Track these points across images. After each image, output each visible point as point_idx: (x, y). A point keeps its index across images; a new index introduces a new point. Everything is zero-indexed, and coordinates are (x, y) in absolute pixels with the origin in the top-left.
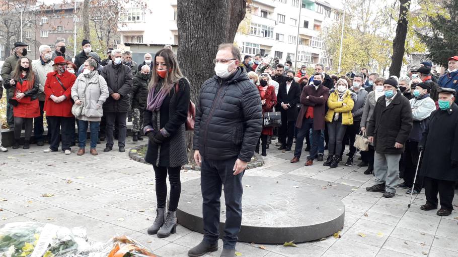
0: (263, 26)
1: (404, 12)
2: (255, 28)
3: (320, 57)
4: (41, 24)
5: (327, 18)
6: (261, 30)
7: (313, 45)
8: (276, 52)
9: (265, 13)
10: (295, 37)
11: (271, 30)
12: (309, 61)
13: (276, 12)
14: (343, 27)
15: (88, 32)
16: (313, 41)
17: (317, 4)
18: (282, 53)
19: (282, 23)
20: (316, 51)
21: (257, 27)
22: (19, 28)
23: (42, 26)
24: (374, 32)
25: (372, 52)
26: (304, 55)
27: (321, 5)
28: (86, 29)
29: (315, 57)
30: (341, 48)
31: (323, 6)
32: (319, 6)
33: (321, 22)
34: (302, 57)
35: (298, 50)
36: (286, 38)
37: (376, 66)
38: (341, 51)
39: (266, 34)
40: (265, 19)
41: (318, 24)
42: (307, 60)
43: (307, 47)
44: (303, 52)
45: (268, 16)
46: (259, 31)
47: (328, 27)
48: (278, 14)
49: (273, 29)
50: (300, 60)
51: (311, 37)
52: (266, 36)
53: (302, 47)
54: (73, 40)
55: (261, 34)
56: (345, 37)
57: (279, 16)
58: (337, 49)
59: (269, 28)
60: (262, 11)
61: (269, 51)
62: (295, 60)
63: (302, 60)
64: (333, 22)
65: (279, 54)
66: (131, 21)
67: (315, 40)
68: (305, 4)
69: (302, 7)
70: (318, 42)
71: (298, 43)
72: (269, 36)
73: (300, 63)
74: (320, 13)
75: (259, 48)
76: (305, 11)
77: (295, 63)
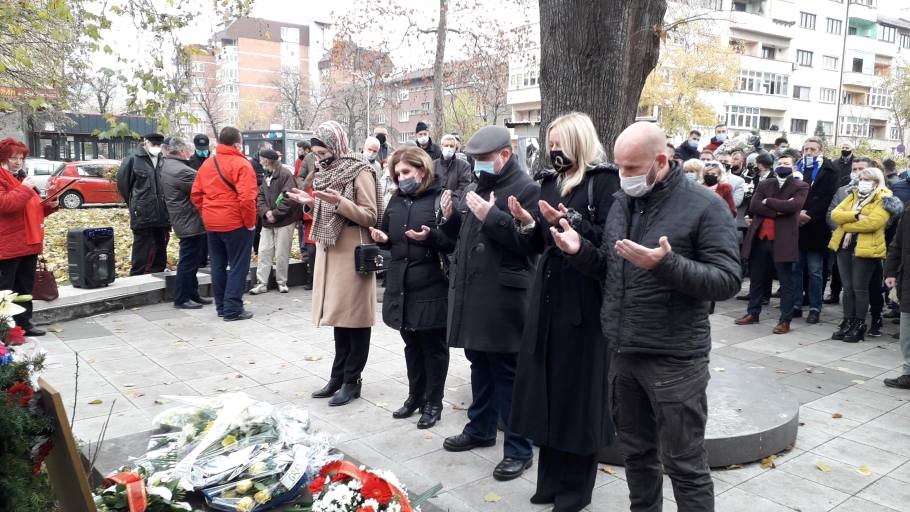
0: (767, 75)
2: (750, 80)
3: (889, 126)
4: (398, 101)
5: (904, 51)
6: (763, 82)
7: (873, 103)
8: (793, 120)
9: (771, 51)
10: (834, 91)
11: (782, 81)
12: (865, 134)
13: (793, 46)
16: (874, 97)
17: (883, 24)
18: (806, 121)
19: (806, 66)
20: (878, 115)
21: (755, 78)
23: (400, 104)
26: (852, 124)
27: (890, 26)
29: (877, 127)
31: (894, 27)
32: (887, 29)
33: (890, 58)
34: (849, 126)
35: (841, 114)
36: (815, 93)
39: (772, 89)
40: (770, 61)
41: (884, 62)
42: (859, 132)
43: (860, 107)
44: (852, 118)
45: (778, 55)
46: (759, 85)
47: (904, 66)
48: (798, 51)
49: (786, 78)
50: (844, 133)
51: (868, 89)
52: (772, 92)
53: (851, 110)
55: (763, 90)
57: (800, 53)
59: (779, 78)
60: (764, 48)
61: (779, 119)
62: (834, 134)
63: (848, 132)
65: (800, 125)
66: (529, 86)
67: (877, 95)
68: (856, 27)
69: (850, 34)
70: (884, 97)
71: (841, 101)
72: (778, 92)
73: (844, 139)
74: (888, 41)
75: (759, 116)
76: (855, 41)
77: (833, 139)
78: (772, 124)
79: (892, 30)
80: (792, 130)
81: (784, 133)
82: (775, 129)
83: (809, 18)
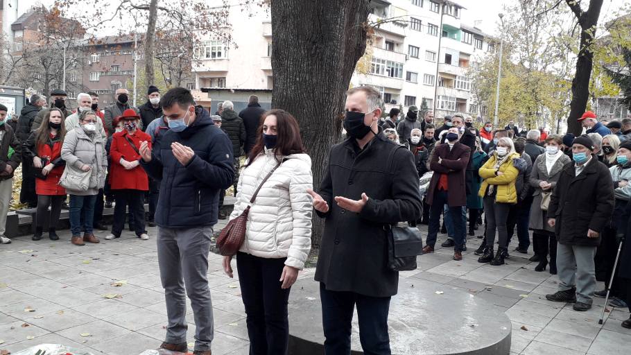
0: (389, 62)
1: (587, 40)
2: (378, 66)
3: (468, 103)
4: (90, 63)
5: (478, 51)
6: (386, 68)
7: (458, 87)
8: (406, 96)
9: (391, 45)
10: (433, 76)
11: (399, 67)
12: (453, 108)
13: (406, 42)
14: (500, 62)
15: (152, 75)
16: (459, 82)
17: (464, 30)
18: (415, 98)
19: (415, 57)
20: (461, 95)
21: (381, 64)
22: (61, 68)
23: (91, 65)
24: (544, 68)
25: (542, 95)
26: (444, 101)
27: (469, 32)
28: (149, 70)
29: (461, 103)
30: (498, 91)
31: (472, 33)
32: (467, 34)
33: (469, 55)
34: (443, 103)
35: (438, 94)
36: (420, 78)
37: (547, 115)
38: (498, 95)
39: (392, 73)
40: (390, 53)
41: (465, 58)
42: (449, 107)
43: (450, 89)
44: (445, 97)
45: (396, 49)
46: (383, 70)
47: (479, 61)
48: (410, 46)
49: (402, 65)
50: (440, 108)
51: (455, 76)
52: (392, 76)
53: (444, 91)
54: (132, 84)
55: (386, 73)
56: (503, 76)
57: (411, 48)
58: (491, 92)
59: (397, 65)
60: (387, 42)
61: (397, 95)
63: (442, 107)
64: (486, 55)
65: (410, 99)
66: (210, 58)
67: (460, 81)
68: (448, 31)
69: (443, 36)
70: (465, 83)
71: (438, 84)
72: (396, 76)
73: (440, 112)
74: (467, 43)
75: (383, 92)
76: (446, 41)
77: (433, 111)
78: (392, 99)
79: (470, 35)
80: (405, 104)
81: (401, 106)
82: (394, 102)
83: (417, 22)
